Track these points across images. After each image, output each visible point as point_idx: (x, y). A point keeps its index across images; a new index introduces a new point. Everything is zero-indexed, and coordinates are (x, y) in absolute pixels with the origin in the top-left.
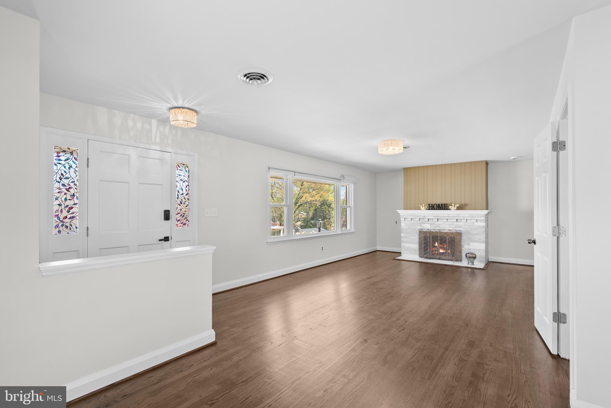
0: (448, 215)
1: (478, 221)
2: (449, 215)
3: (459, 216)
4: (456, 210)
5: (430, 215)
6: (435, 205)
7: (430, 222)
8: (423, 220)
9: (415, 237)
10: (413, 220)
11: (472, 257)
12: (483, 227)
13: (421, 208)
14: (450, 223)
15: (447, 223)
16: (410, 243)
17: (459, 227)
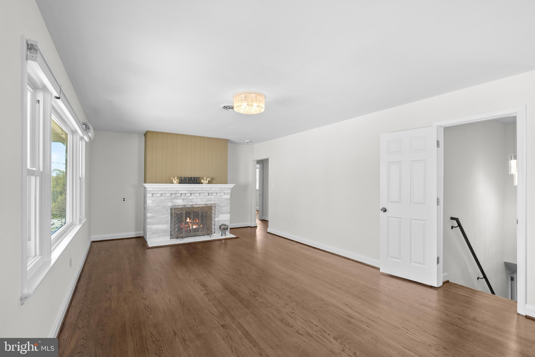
0: (201, 189)
1: (225, 194)
2: (203, 189)
3: (212, 189)
4: (208, 184)
5: (184, 189)
6: (188, 178)
7: (183, 197)
8: (174, 195)
9: (165, 216)
10: (162, 195)
11: (223, 228)
12: (229, 199)
13: (174, 181)
14: (203, 197)
15: (200, 197)
16: (160, 224)
17: (210, 201)
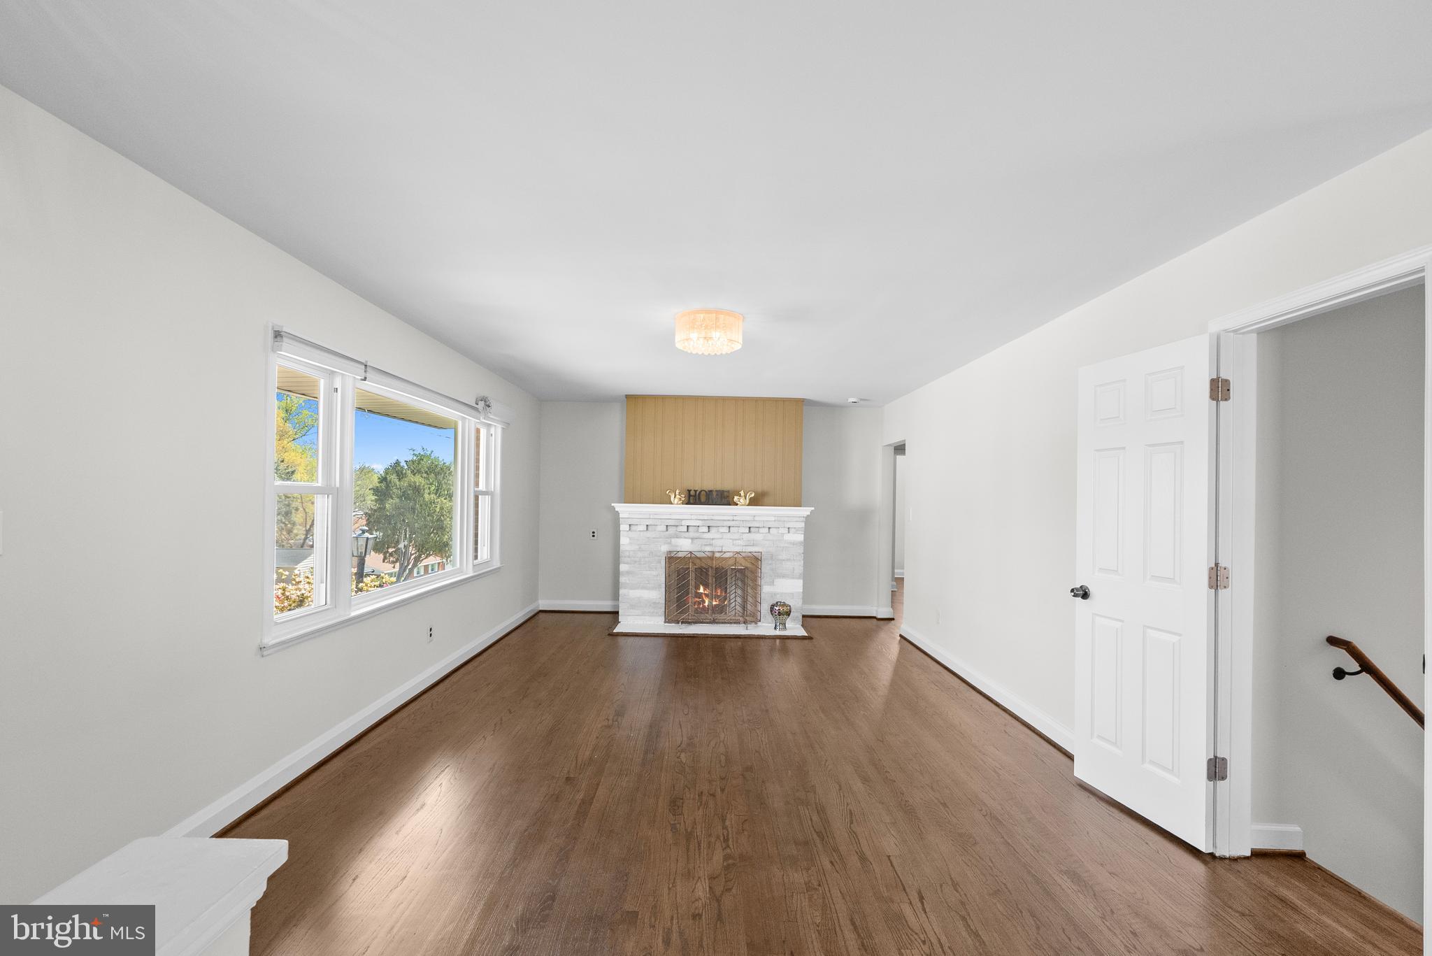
0: (731, 518)
1: (791, 530)
2: (735, 518)
3: (756, 518)
4: (748, 505)
5: (693, 517)
6: (703, 493)
7: (692, 534)
8: (674, 528)
9: (654, 573)
10: (650, 528)
11: (781, 612)
12: (800, 543)
13: (672, 499)
14: (736, 536)
15: (729, 535)
16: (644, 588)
17: (753, 545)
